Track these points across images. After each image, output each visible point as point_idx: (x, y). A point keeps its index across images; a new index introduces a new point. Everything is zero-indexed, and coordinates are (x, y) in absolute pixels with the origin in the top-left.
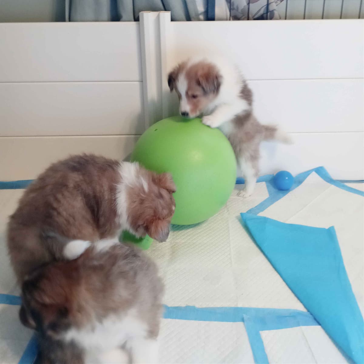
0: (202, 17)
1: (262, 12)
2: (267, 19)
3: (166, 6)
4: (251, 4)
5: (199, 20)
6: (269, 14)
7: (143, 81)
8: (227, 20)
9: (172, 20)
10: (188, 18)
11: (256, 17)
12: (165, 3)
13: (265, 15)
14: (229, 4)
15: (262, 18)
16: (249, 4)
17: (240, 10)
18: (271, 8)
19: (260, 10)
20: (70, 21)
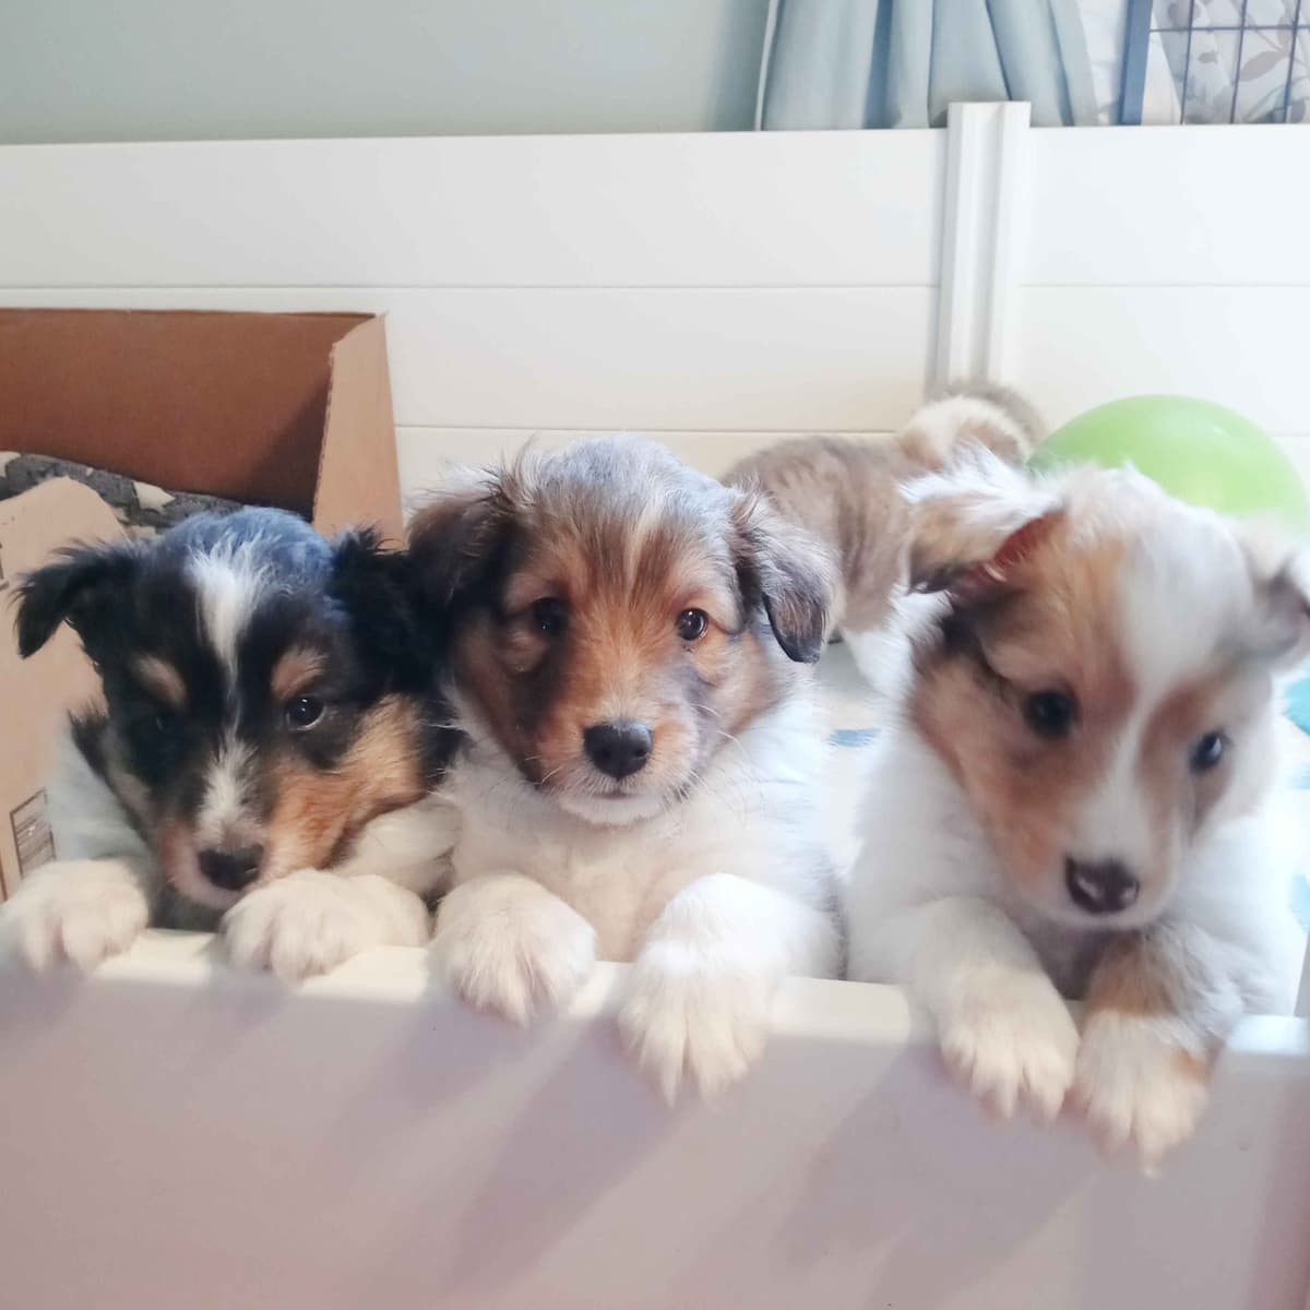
0: (1104, 117)
1: (1270, 105)
2: (1283, 121)
3: (1012, 88)
4: (1241, 84)
5: (1096, 123)
6: (1290, 109)
7: (940, 285)
8: (1172, 123)
9: (1033, 124)
10: (1069, 120)
11: (1256, 116)
12: (1010, 81)
13: (1279, 114)
14: (1181, 84)
15: (1270, 118)
16: (1236, 83)
17: (1210, 100)
18: (1296, 94)
19: (1266, 99)
20: (763, 128)
